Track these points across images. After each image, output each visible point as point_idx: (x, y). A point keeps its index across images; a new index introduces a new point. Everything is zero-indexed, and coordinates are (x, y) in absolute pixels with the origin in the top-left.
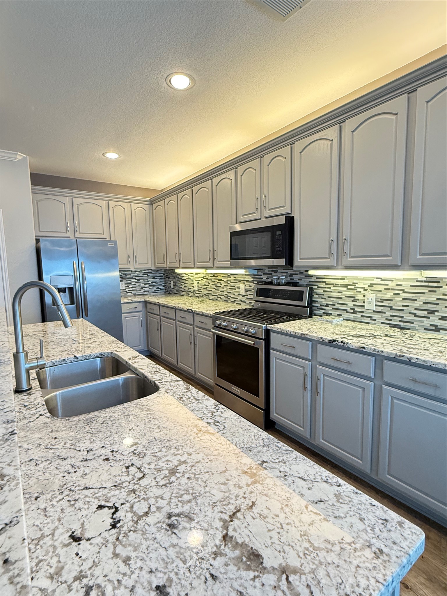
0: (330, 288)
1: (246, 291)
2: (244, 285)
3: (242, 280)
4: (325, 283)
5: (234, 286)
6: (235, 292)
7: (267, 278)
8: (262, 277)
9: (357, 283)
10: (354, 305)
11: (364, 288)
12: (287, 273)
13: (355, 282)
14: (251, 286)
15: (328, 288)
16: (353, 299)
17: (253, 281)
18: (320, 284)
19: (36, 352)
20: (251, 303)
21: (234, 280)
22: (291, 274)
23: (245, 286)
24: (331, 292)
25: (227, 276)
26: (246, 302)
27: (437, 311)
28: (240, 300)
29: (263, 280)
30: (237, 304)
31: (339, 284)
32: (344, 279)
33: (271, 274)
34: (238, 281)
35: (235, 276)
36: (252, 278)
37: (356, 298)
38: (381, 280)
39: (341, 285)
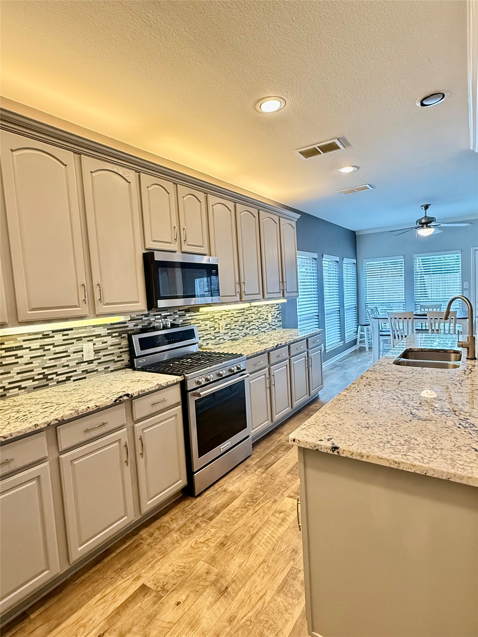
0: (199, 323)
1: (97, 352)
2: (91, 344)
3: (84, 337)
4: (195, 320)
5: (67, 352)
6: (68, 361)
7: (134, 326)
8: (126, 325)
9: (214, 316)
10: (215, 333)
11: (218, 318)
12: (160, 315)
13: (213, 315)
14: (106, 342)
15: (198, 323)
16: (213, 328)
17: (109, 334)
18: (192, 321)
19: (451, 379)
20: (109, 367)
21: (64, 340)
22: (165, 316)
23: (94, 344)
24: (201, 326)
25: (41, 336)
26: (97, 370)
27: (245, 325)
28: (83, 371)
29: (128, 329)
30: (74, 381)
31: (205, 319)
32: (207, 314)
33: (142, 319)
34: (74, 341)
35: (66, 333)
36: (108, 329)
37: (215, 327)
38: (226, 312)
39: (206, 319)
